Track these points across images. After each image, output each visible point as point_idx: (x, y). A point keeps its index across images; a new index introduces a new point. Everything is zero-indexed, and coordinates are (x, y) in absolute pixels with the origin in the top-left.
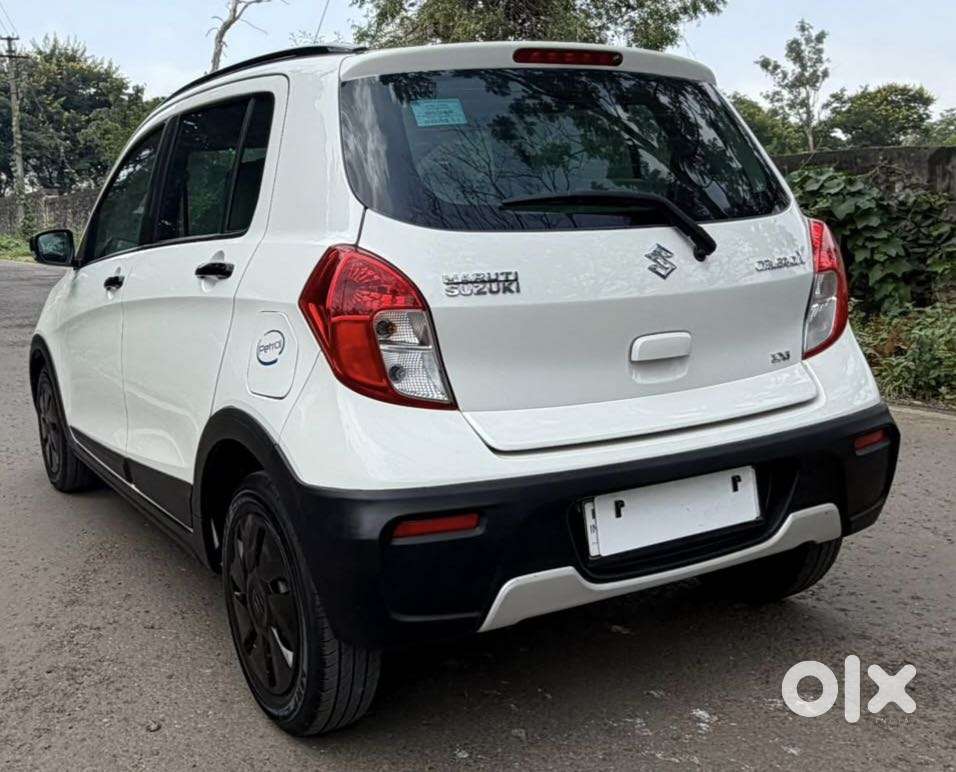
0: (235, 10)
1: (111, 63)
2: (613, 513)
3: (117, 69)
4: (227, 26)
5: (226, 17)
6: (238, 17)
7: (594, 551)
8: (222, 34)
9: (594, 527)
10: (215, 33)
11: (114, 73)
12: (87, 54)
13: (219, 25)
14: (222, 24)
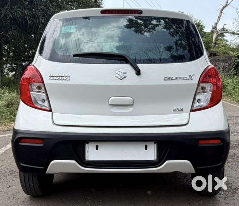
0: (227, 2)
1: (200, 20)
2: (95, 148)
3: (202, 22)
4: (224, 7)
5: (224, 5)
6: (229, 5)
7: (87, 158)
8: (222, 10)
9: (88, 151)
10: (220, 10)
11: (201, 23)
12: (193, 18)
13: (222, 7)
14: (223, 7)
